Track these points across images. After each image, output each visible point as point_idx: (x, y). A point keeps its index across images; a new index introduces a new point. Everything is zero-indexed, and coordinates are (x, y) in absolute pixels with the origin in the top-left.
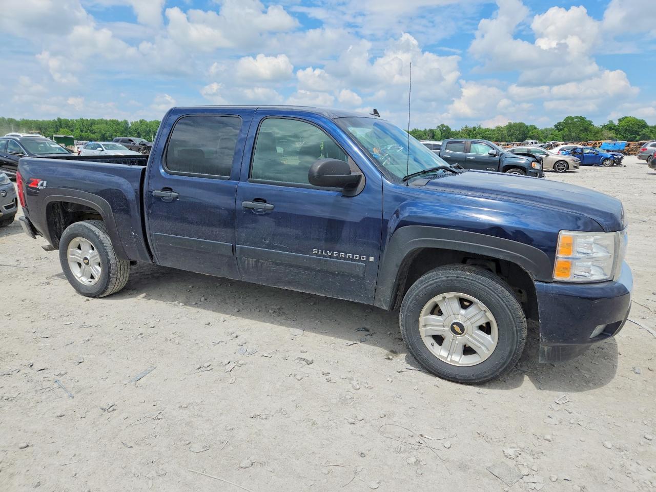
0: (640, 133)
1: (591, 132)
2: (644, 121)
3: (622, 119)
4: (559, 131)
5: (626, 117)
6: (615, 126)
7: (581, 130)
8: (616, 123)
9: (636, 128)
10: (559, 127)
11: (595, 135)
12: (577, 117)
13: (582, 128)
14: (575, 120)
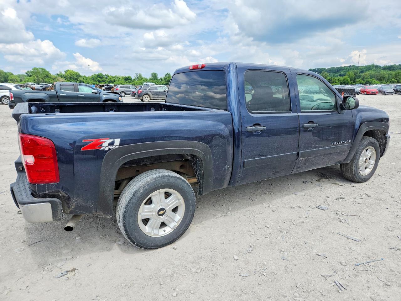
0: (78, 80)
1: (51, 78)
2: (78, 73)
3: (67, 71)
4: (29, 77)
5: (68, 70)
6: (63, 75)
7: (45, 77)
8: (64, 73)
9: (75, 77)
10: (29, 74)
11: (54, 80)
12: (40, 68)
13: (45, 75)
14: (39, 70)
